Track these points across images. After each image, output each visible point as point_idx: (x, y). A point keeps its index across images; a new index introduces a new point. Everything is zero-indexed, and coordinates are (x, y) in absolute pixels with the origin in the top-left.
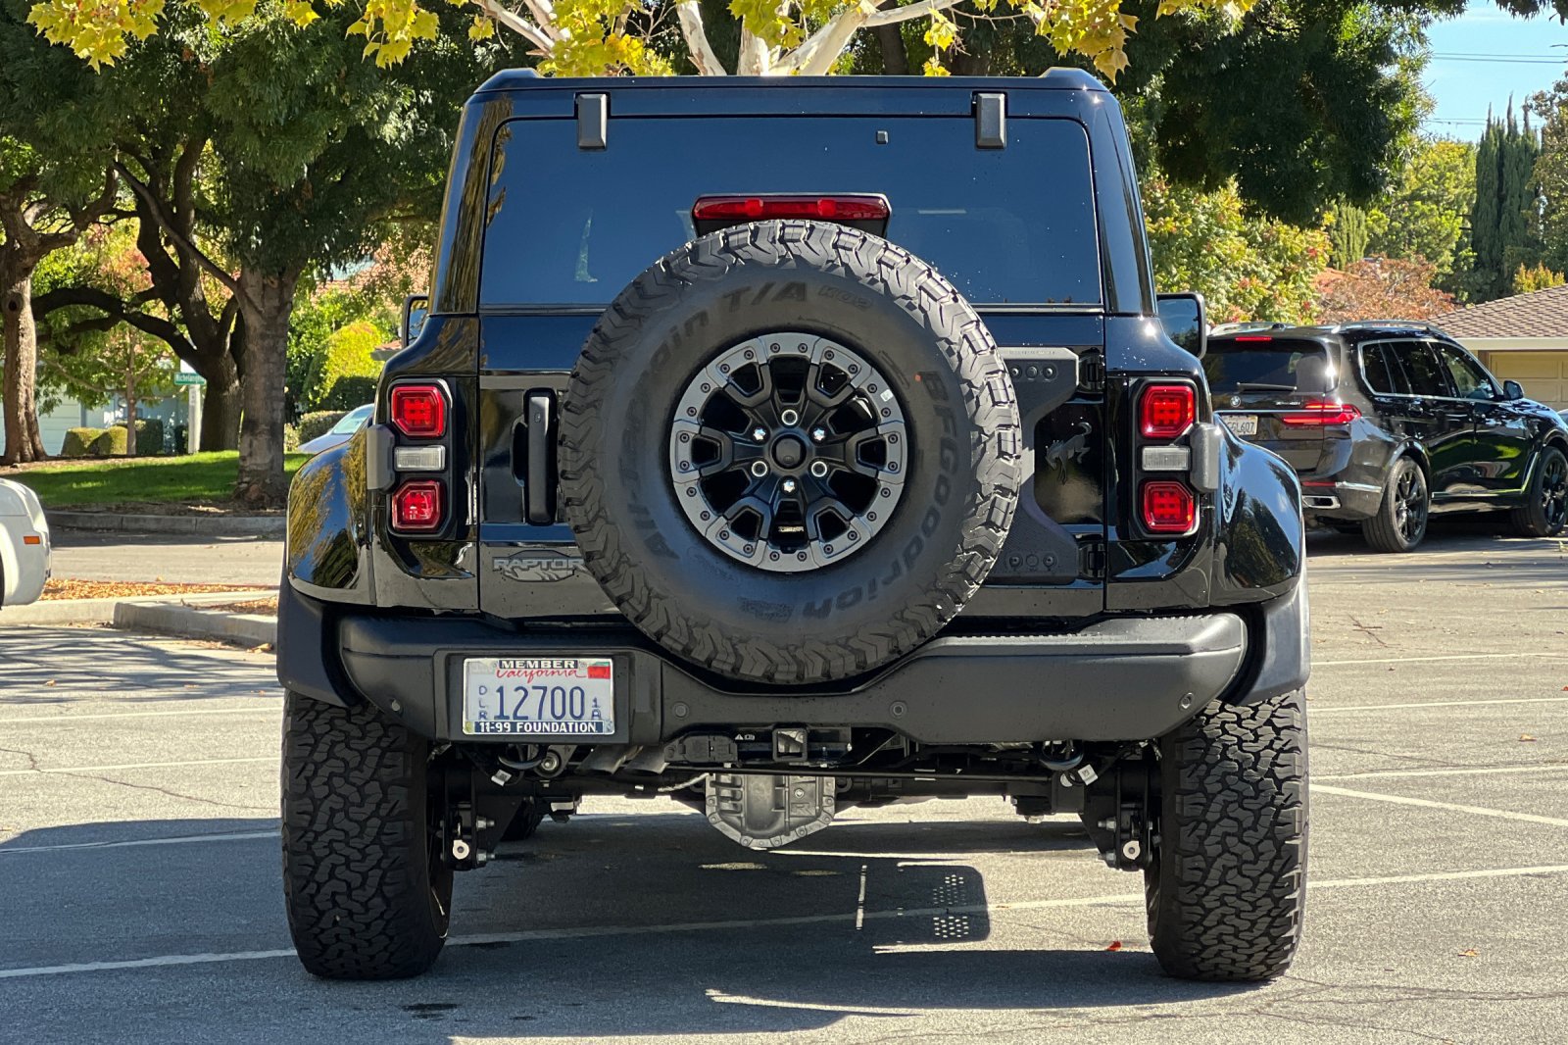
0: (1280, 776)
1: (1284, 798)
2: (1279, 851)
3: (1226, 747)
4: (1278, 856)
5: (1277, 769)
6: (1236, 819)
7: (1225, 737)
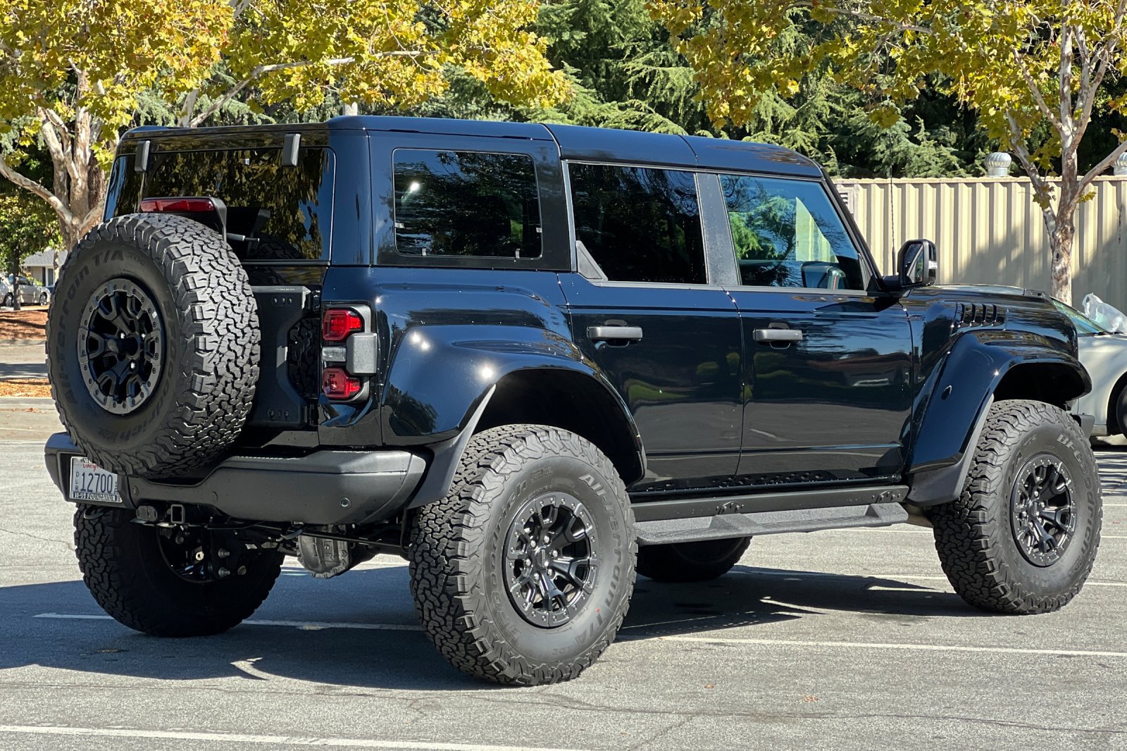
0: (448, 555)
1: (450, 568)
2: (451, 602)
3: (426, 534)
4: (451, 605)
5: (447, 550)
6: (428, 580)
7: (427, 528)
